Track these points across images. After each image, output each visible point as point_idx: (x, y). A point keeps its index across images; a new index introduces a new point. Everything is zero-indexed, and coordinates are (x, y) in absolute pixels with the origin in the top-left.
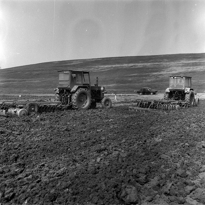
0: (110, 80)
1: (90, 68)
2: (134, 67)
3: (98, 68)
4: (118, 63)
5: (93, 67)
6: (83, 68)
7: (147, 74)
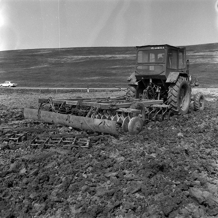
0: (91, 72)
1: (62, 58)
2: (112, 59)
3: (72, 59)
4: (93, 54)
5: (65, 58)
6: (54, 57)
7: (131, 66)
